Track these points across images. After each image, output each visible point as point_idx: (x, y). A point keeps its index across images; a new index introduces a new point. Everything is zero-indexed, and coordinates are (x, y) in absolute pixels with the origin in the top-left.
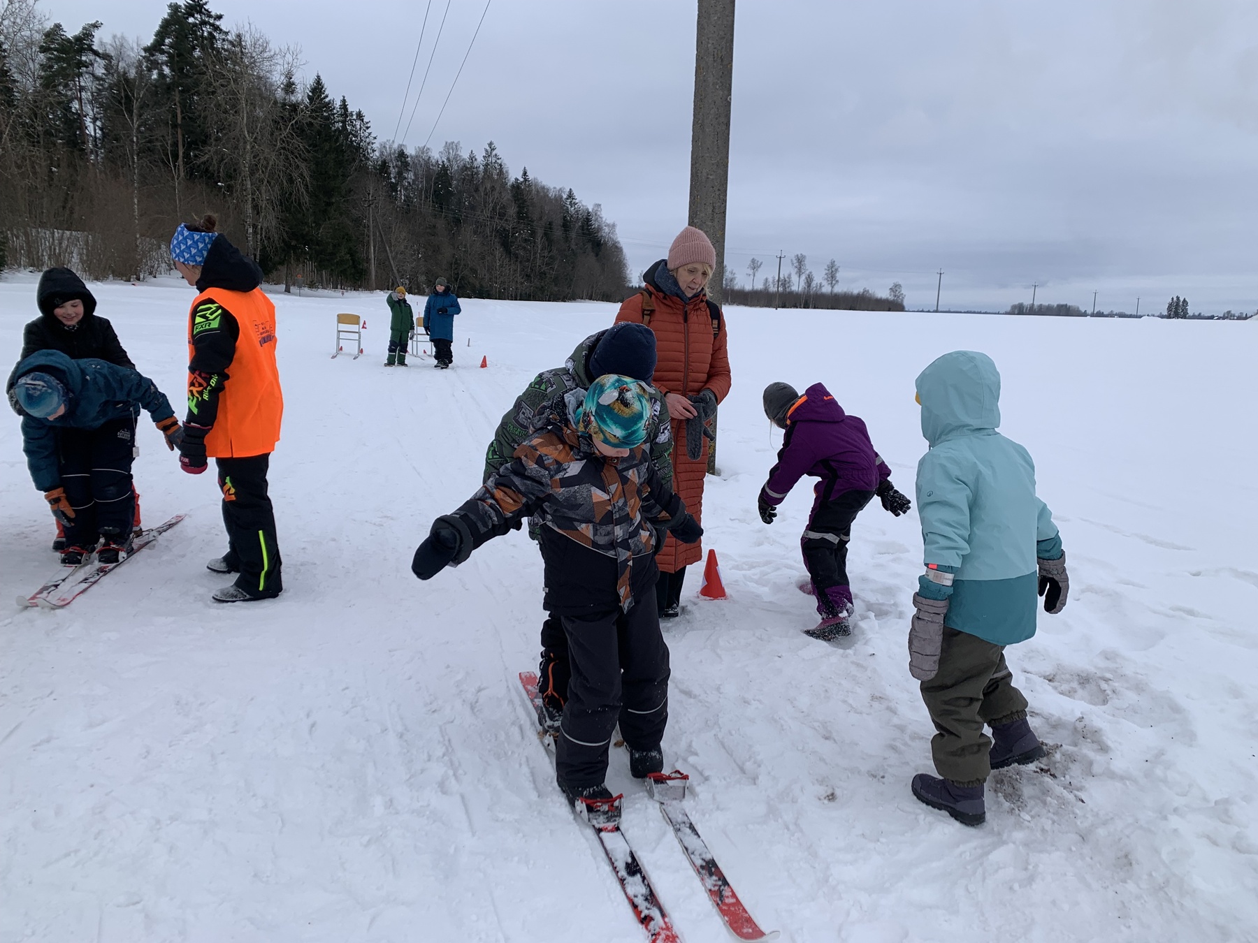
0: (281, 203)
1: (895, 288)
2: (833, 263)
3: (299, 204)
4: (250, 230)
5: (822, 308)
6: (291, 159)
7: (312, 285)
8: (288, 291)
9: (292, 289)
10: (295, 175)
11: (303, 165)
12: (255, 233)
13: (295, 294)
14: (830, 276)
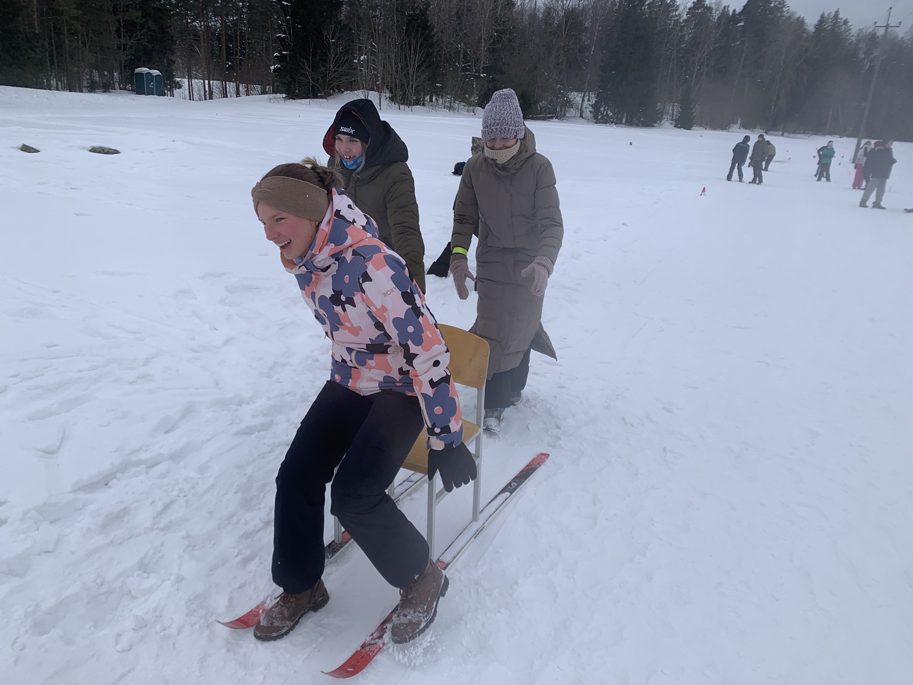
4: (773, 107)
7: (794, 133)
8: (782, 135)
9: (786, 134)
12: (775, 108)
13: (786, 137)
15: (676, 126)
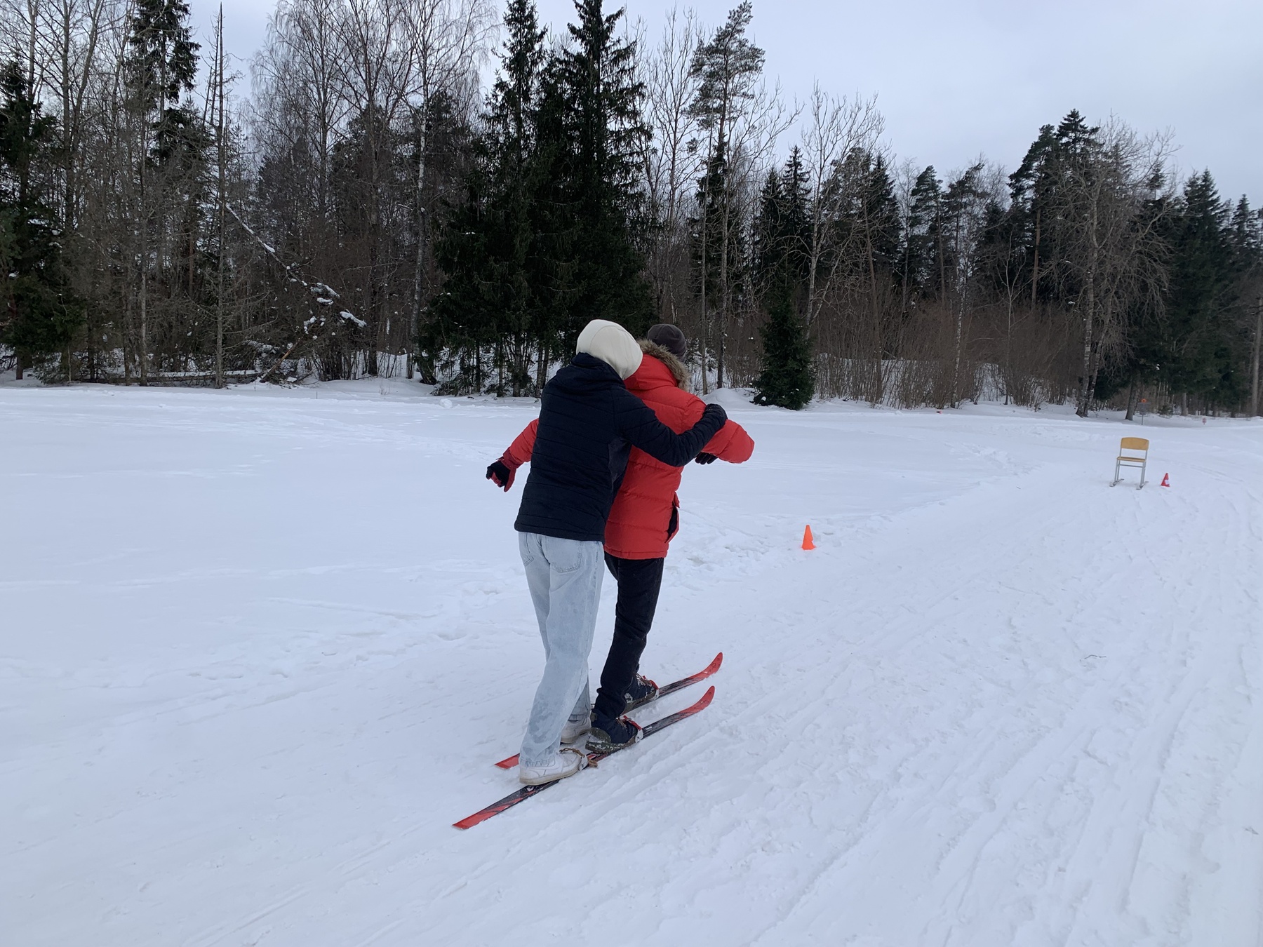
0: (1129, 315)
3: (1153, 315)
4: (1088, 349)
6: (1148, 263)
9: (1135, 415)
10: (1151, 282)
11: (1161, 268)
12: (1094, 351)
15: (757, 401)
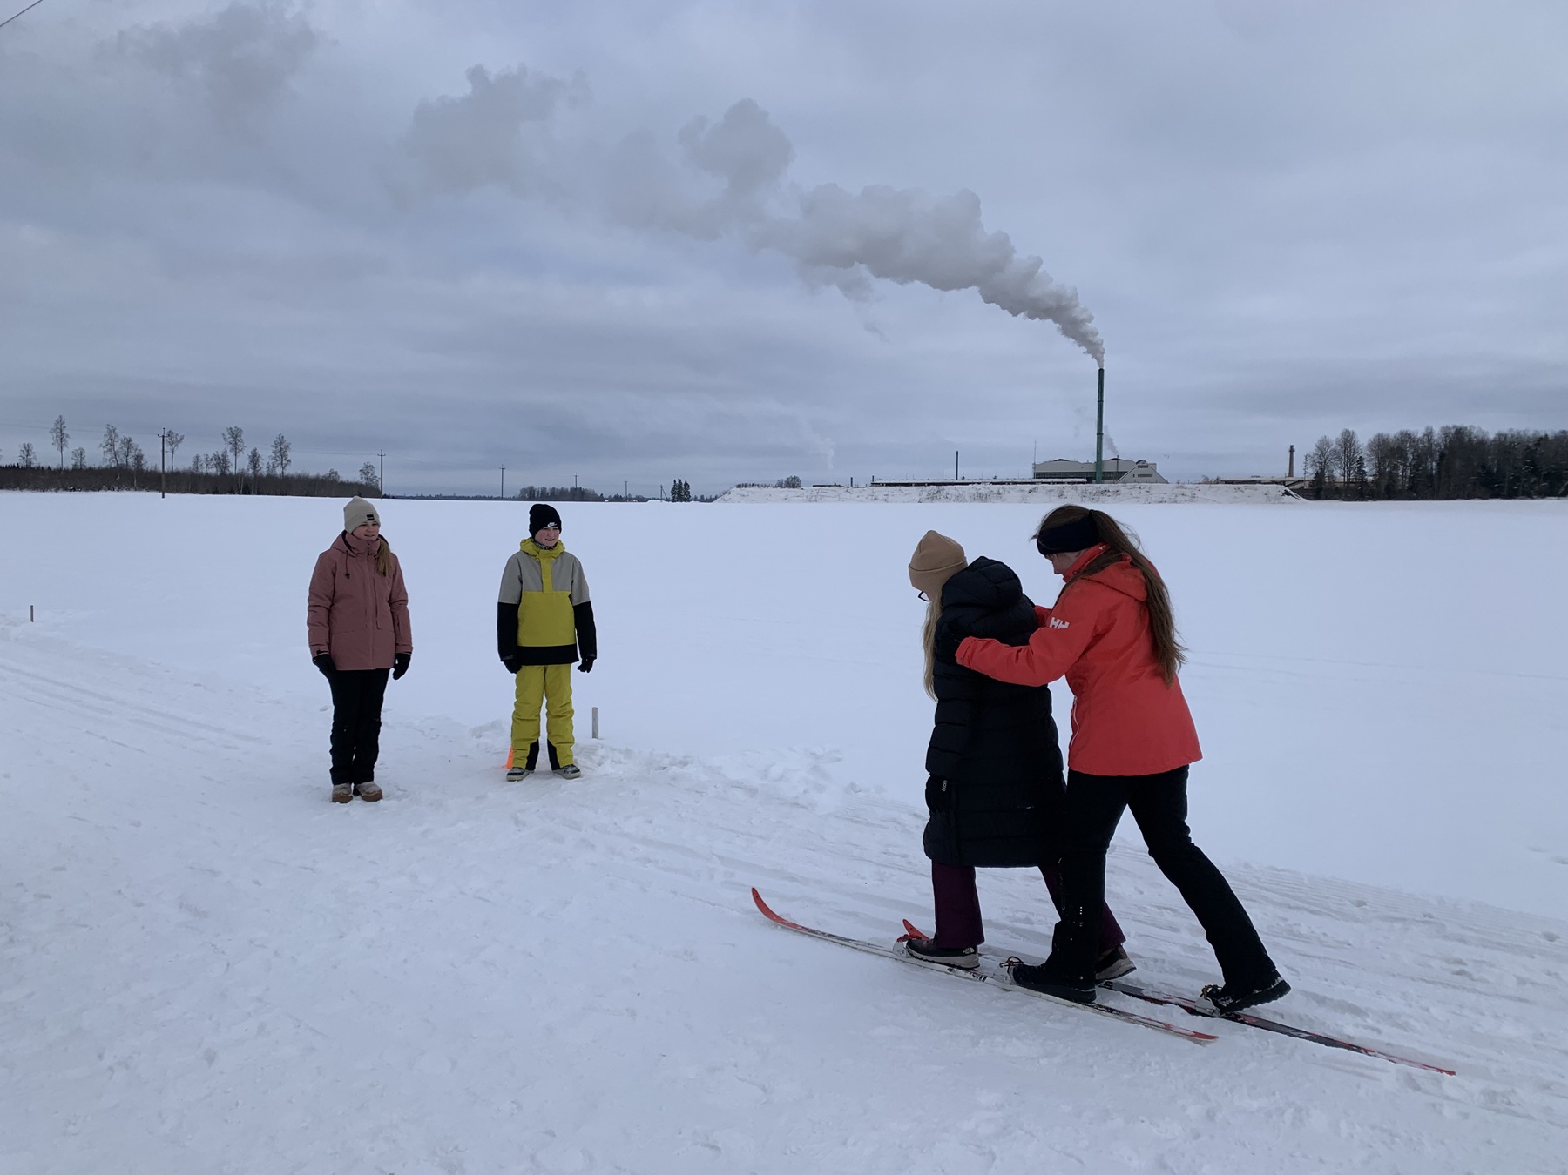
1: (367, 469)
2: (281, 441)
5: (268, 494)
14: (278, 455)
